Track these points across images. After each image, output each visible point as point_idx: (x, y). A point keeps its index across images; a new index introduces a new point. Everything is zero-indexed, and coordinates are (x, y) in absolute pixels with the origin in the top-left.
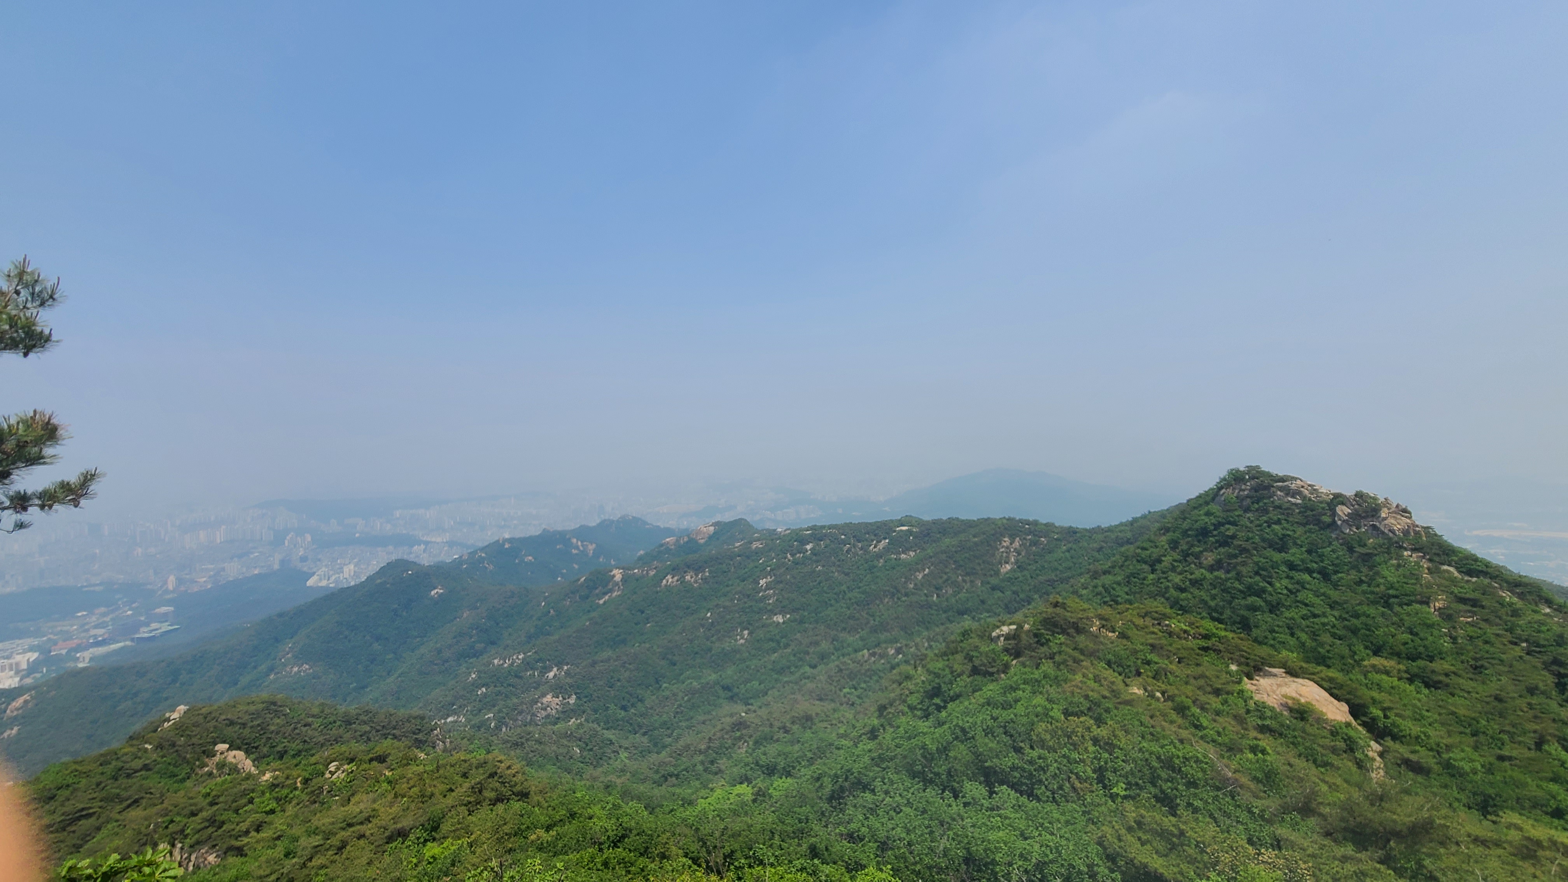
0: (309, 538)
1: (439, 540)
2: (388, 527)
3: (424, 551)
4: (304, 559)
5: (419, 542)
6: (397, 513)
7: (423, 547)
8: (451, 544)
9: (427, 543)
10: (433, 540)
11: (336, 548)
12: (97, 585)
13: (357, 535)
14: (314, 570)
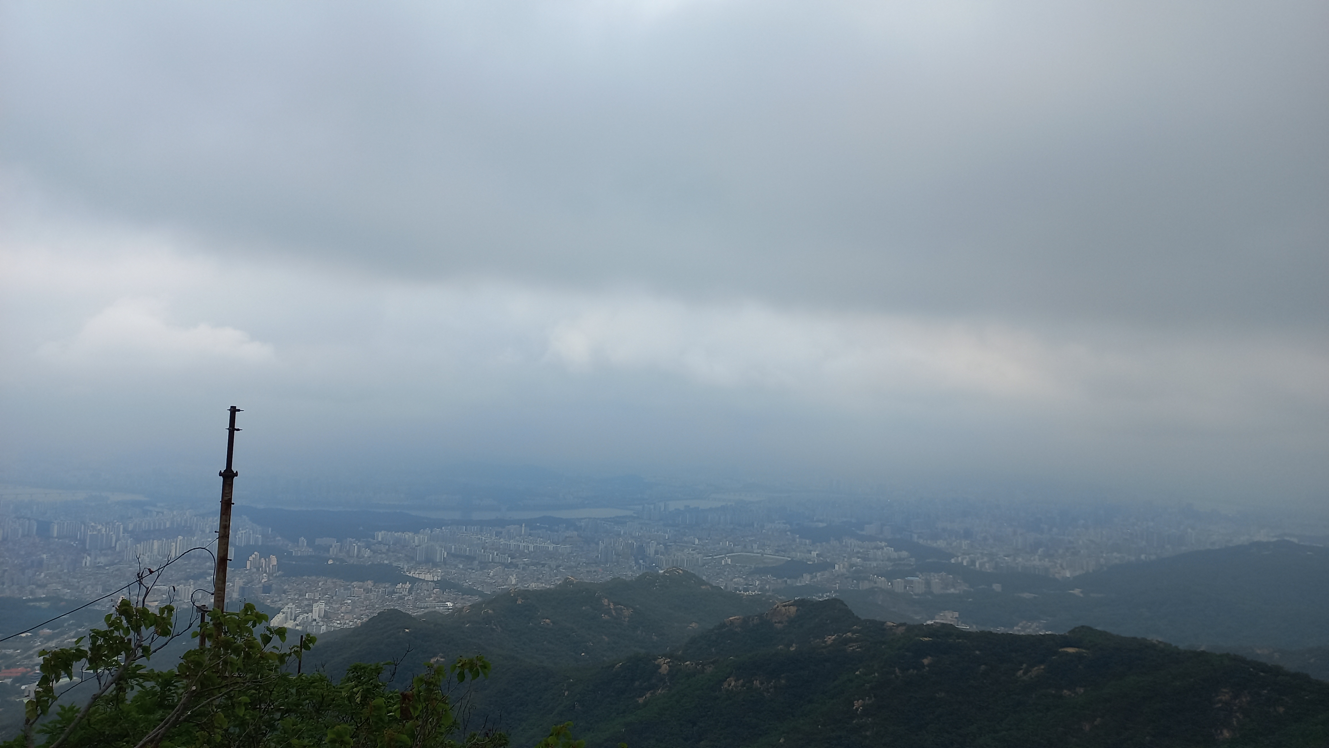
0: (274, 560)
1: (428, 577)
2: (367, 553)
3: (410, 592)
4: (267, 589)
5: (405, 579)
6: (380, 535)
7: (408, 585)
8: (443, 585)
9: (413, 580)
10: (422, 577)
11: (305, 577)
12: (41, 600)
13: (330, 562)
14: (279, 605)
